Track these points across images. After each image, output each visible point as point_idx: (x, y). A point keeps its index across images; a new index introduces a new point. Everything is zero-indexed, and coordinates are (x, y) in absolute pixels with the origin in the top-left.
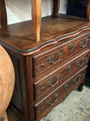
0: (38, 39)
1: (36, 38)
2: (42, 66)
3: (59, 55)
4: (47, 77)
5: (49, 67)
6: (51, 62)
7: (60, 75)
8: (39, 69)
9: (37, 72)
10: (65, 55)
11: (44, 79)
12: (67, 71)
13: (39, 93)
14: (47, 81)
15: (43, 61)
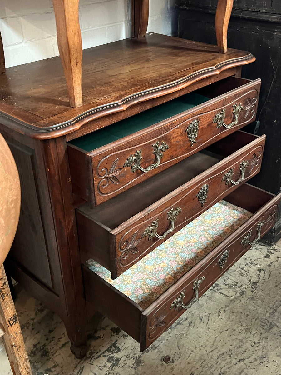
0: (79, 101)
1: (72, 98)
2: (112, 179)
3: (158, 149)
4: (143, 216)
5: (131, 181)
6: (137, 168)
7: (181, 209)
8: (105, 187)
9: (100, 194)
10: (176, 150)
11: (136, 221)
12: (199, 198)
13: (125, 258)
14: (145, 226)
15: (115, 165)
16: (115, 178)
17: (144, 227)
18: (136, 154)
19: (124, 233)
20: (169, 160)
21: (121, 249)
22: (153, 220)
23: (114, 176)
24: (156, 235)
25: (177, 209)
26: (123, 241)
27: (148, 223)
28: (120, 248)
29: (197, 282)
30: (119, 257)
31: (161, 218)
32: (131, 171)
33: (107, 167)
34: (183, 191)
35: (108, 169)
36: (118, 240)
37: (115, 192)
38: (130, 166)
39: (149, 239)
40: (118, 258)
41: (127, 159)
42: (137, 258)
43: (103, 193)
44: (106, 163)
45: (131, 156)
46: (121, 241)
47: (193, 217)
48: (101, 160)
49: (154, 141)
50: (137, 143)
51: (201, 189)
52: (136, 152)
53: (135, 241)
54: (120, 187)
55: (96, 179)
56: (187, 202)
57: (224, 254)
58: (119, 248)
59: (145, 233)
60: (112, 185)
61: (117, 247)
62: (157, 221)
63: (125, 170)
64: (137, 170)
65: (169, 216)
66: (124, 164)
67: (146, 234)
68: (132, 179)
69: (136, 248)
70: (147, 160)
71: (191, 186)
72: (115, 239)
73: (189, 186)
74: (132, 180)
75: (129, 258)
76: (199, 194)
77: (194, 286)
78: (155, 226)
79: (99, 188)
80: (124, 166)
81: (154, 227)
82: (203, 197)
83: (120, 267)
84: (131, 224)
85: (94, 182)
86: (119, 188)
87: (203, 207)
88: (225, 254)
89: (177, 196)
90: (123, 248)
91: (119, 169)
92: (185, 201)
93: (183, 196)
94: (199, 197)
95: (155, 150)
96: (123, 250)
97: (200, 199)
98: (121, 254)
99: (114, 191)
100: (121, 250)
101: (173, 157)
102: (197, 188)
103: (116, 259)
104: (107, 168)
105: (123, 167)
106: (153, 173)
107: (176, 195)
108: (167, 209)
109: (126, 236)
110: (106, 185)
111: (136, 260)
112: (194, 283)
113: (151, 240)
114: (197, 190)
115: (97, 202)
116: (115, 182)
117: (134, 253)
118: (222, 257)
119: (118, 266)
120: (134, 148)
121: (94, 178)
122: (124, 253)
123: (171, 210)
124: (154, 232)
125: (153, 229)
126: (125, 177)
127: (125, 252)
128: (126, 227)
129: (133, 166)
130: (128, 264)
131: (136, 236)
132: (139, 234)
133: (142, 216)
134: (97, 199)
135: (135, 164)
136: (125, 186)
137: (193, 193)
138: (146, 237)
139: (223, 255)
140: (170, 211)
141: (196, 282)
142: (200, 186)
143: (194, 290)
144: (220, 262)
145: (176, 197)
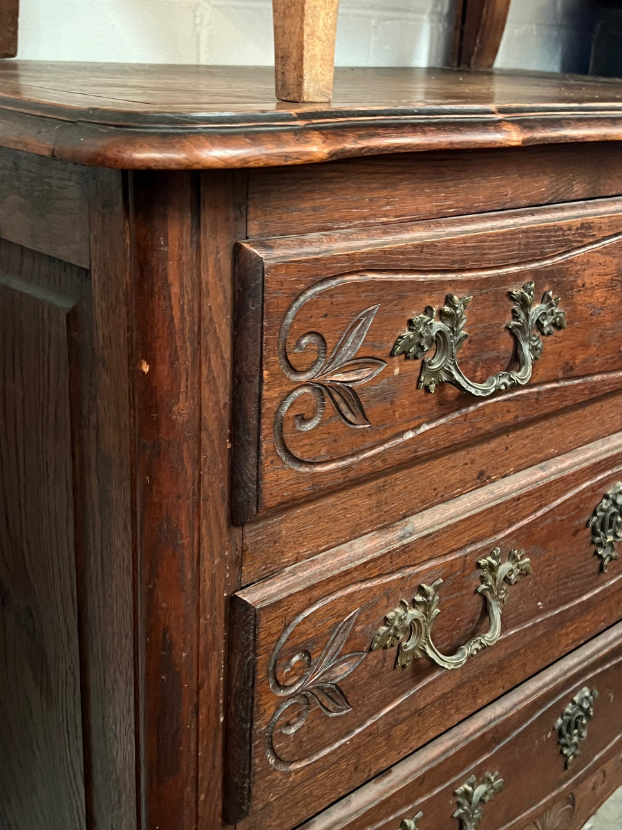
2: (337, 397)
3: (527, 315)
4: (385, 551)
5: (414, 429)
6: (442, 373)
7: (527, 560)
8: (309, 426)
9: (284, 459)
10: (585, 345)
11: (352, 565)
12: (595, 533)
13: (293, 730)
14: (388, 598)
15: (358, 337)
16: (351, 395)
17: (385, 602)
18: (447, 309)
19: (296, 606)
20: (557, 381)
21: (277, 682)
22: (418, 581)
23: (351, 389)
24: (427, 647)
25: (515, 557)
26: (289, 644)
27: (401, 589)
28: (275, 678)
29: (470, 789)
30: (267, 717)
31: (454, 580)
32: (419, 381)
33: (325, 336)
34: (540, 483)
35: (329, 345)
36: (270, 635)
37: (344, 463)
38: (416, 358)
39: (396, 662)
40: (260, 725)
41: (410, 322)
42: (343, 741)
43: (298, 454)
44: (324, 311)
45: (426, 313)
46: (279, 646)
47: (567, 607)
48: (303, 292)
49: (517, 277)
50: (454, 262)
51: (606, 497)
52: (449, 300)
53: (340, 658)
54: (367, 445)
55: (271, 375)
56: (553, 535)
57: (576, 698)
58: (267, 676)
59: (385, 628)
60: (338, 426)
61: (259, 666)
62: (437, 588)
63: (397, 371)
64: (441, 385)
65: (483, 580)
66: (396, 344)
67: (387, 635)
68: (417, 423)
69: (341, 692)
70: (481, 351)
71: (573, 475)
72: (255, 626)
73: (566, 473)
74: (419, 427)
75: (308, 732)
76: (595, 514)
77: (459, 805)
78: (427, 606)
79: (279, 425)
80: (393, 350)
81: (421, 609)
82: (609, 534)
83: (269, 770)
84: (330, 575)
85: (261, 389)
86: (363, 451)
87: (602, 575)
88: (582, 700)
89: (519, 499)
90: (288, 678)
91: (374, 361)
92: (545, 531)
93: (541, 507)
94: (594, 528)
95: (515, 316)
96: (285, 688)
97: (597, 539)
98: (278, 709)
99: (343, 458)
100: (279, 685)
101: (573, 373)
102: (592, 488)
103: (251, 726)
104: (323, 340)
105: (392, 355)
106: (499, 420)
107: (514, 495)
108: (479, 545)
109: (305, 626)
110: (310, 420)
111: (337, 745)
112: (458, 791)
113: (404, 667)
114: (592, 497)
115: (266, 493)
116: (349, 416)
117: (331, 715)
118: (568, 710)
119: (257, 761)
120: (442, 283)
121: (265, 373)
122: (289, 703)
123: (492, 554)
124: (419, 634)
125: (416, 620)
126: (392, 402)
127: (292, 701)
128: (308, 584)
129: (430, 364)
130: (300, 760)
131: (347, 634)
132: (358, 628)
133: (377, 549)
134: (269, 477)
135: (438, 356)
136: (387, 446)
137: (576, 506)
138: (385, 648)
139: (574, 703)
140: (489, 558)
141: (466, 786)
142: (603, 483)
143: (457, 822)
144: (560, 730)
145: (517, 504)
